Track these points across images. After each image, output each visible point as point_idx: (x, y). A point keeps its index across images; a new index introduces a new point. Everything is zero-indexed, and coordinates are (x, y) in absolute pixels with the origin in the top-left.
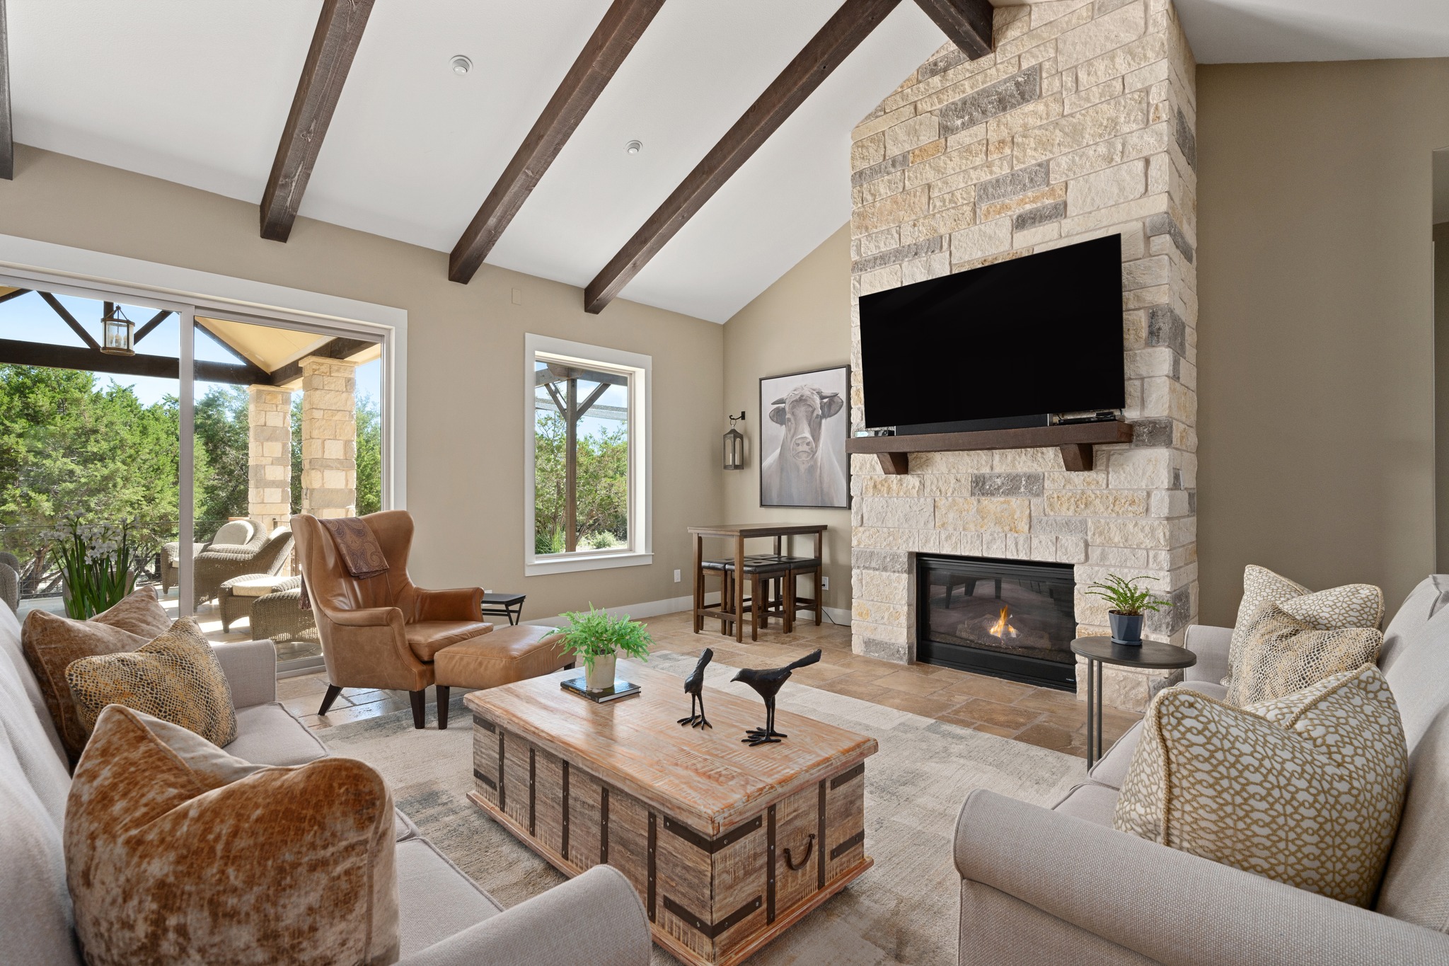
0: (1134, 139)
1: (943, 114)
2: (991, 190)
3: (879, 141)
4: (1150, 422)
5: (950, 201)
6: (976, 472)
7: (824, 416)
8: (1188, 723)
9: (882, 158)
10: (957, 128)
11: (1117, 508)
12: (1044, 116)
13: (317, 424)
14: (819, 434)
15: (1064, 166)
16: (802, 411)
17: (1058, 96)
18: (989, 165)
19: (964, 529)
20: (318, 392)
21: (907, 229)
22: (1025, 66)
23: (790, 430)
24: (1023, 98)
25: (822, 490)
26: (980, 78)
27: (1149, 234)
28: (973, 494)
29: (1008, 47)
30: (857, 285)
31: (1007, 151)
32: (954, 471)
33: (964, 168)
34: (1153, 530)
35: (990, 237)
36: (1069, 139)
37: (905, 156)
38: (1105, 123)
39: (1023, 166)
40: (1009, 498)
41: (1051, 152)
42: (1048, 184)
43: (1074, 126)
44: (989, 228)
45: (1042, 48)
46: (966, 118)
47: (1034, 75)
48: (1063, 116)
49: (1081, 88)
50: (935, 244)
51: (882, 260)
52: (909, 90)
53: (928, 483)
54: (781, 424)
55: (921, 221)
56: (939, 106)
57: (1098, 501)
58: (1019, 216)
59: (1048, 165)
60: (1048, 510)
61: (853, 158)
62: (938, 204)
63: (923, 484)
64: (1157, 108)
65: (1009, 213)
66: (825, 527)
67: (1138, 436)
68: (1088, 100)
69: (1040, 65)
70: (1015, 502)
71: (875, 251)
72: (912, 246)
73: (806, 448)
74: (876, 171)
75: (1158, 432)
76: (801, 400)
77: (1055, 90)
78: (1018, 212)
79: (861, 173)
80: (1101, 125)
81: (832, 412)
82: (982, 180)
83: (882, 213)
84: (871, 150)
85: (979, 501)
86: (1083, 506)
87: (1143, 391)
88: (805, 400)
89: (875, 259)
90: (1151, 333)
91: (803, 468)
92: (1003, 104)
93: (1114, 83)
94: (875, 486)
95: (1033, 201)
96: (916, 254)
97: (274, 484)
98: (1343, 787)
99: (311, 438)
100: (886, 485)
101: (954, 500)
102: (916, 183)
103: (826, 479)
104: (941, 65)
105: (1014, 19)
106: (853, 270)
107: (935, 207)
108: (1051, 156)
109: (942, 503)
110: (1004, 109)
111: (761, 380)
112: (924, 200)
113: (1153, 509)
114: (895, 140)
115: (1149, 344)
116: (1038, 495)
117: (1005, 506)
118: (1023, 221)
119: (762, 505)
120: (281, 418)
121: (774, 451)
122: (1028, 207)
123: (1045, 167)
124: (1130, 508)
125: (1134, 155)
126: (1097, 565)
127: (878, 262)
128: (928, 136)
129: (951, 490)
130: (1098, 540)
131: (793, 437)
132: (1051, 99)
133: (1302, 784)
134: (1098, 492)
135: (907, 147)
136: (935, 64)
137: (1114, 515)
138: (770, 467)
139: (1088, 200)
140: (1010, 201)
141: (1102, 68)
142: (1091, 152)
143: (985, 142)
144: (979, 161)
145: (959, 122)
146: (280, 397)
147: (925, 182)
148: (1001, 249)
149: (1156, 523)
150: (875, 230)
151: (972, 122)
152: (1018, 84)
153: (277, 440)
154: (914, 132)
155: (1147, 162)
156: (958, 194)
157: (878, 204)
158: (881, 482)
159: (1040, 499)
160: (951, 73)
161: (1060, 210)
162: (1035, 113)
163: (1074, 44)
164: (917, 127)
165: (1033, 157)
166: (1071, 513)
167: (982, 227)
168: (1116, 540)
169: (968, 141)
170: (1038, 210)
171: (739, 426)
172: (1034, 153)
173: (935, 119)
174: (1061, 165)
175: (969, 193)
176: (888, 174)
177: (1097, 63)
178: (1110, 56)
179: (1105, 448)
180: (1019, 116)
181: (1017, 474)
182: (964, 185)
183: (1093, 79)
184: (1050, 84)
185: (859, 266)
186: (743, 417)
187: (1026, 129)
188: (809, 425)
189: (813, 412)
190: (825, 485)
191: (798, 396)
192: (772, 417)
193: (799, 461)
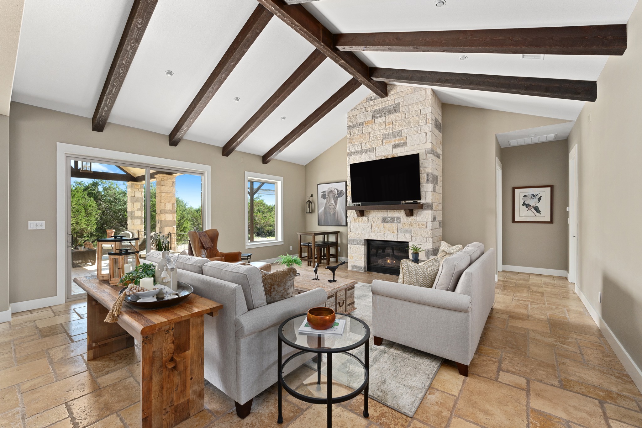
0: (423, 127)
1: (374, 112)
2: (387, 136)
3: (355, 117)
4: (427, 204)
5: (376, 138)
6: (383, 216)
7: (338, 197)
8: (405, 265)
9: (356, 123)
10: (377, 117)
11: (419, 227)
12: (401, 117)
13: (163, 198)
14: (337, 202)
15: (406, 132)
16: (331, 195)
17: (404, 112)
18: (386, 129)
19: (380, 232)
20: (163, 187)
21: (363, 145)
22: (396, 102)
23: (327, 201)
24: (395, 111)
25: (338, 220)
26: (384, 103)
27: (426, 153)
28: (382, 222)
29: (391, 96)
30: (349, 160)
31: (391, 126)
32: (377, 216)
33: (379, 129)
34: (428, 232)
35: (387, 149)
36: (407, 125)
37: (363, 123)
39: (395, 131)
40: (392, 224)
41: (402, 128)
42: (402, 137)
43: (408, 121)
44: (386, 147)
45: (400, 98)
46: (380, 114)
47: (398, 105)
48: (406, 118)
49: (410, 111)
50: (371, 150)
51: (356, 153)
52: (364, 104)
53: (370, 219)
54: (325, 199)
55: (368, 143)
56: (372, 110)
58: (394, 145)
59: (402, 131)
60: (402, 227)
61: (348, 121)
62: (372, 138)
63: (368, 219)
64: (428, 120)
65: (392, 143)
66: (339, 232)
67: (424, 207)
68: (412, 115)
69: (400, 103)
71: (354, 150)
72: (365, 150)
73: (333, 207)
74: (354, 126)
75: (429, 206)
77: (404, 111)
78: (394, 143)
79: (350, 126)
80: (415, 122)
81: (341, 196)
82: (384, 133)
83: (356, 139)
84: (353, 120)
85: (384, 224)
86: (411, 226)
87: (425, 196)
88: (332, 192)
89: (354, 152)
90: (427, 180)
91: (332, 213)
92: (390, 112)
93: (418, 111)
94: (355, 220)
95: (398, 141)
96: (366, 152)
97: (138, 218)
98: (427, 273)
99: (161, 203)
100: (358, 219)
101: (377, 224)
102: (366, 131)
103: (339, 217)
104: (373, 98)
105: (393, 89)
106: (348, 155)
107: (371, 139)
108: (403, 129)
109: (374, 225)
110: (390, 114)
111: (318, 185)
112: (368, 137)
113: (428, 227)
114: (360, 118)
115: (427, 183)
116: (399, 223)
117: (391, 226)
119: (318, 225)
120: (140, 194)
121: (322, 208)
122: (397, 142)
123: (401, 131)
124: (422, 227)
125: (423, 131)
126: (414, 242)
127: (355, 153)
128: (369, 118)
129: (376, 221)
130: (415, 235)
131: (328, 203)
132: (402, 113)
133: (421, 273)
134: (414, 222)
135: (364, 121)
136: (371, 97)
137: (418, 228)
138: (321, 213)
139: (412, 142)
140: (392, 140)
141: (415, 107)
142: (413, 129)
143: (385, 122)
144: (384, 127)
145: (378, 115)
146: (140, 186)
147: (368, 131)
148: (390, 154)
149: (429, 230)
150: (354, 144)
151: (382, 116)
152: (394, 107)
153: (139, 202)
154: (365, 116)
155: (426, 134)
156: (378, 136)
157: (355, 136)
158: (356, 219)
159: (400, 224)
160: (376, 101)
161: (405, 144)
162: (398, 116)
163: (408, 99)
164: (366, 115)
165: (398, 129)
166: (408, 228)
167: (384, 146)
168: (419, 235)
169: (380, 121)
170: (399, 143)
171: (311, 199)
172: (398, 127)
173: (372, 114)
174: (405, 132)
175: (381, 136)
176: (358, 128)
177: (414, 105)
178: (417, 103)
179: (416, 210)
180: (394, 116)
181: (394, 217)
182: (379, 134)
183: (413, 109)
184: (402, 109)
185: (350, 154)
186: (312, 196)
187: (396, 120)
188: (334, 199)
189: (335, 195)
190: (339, 219)
191: (330, 191)
192: (322, 197)
193: (330, 211)
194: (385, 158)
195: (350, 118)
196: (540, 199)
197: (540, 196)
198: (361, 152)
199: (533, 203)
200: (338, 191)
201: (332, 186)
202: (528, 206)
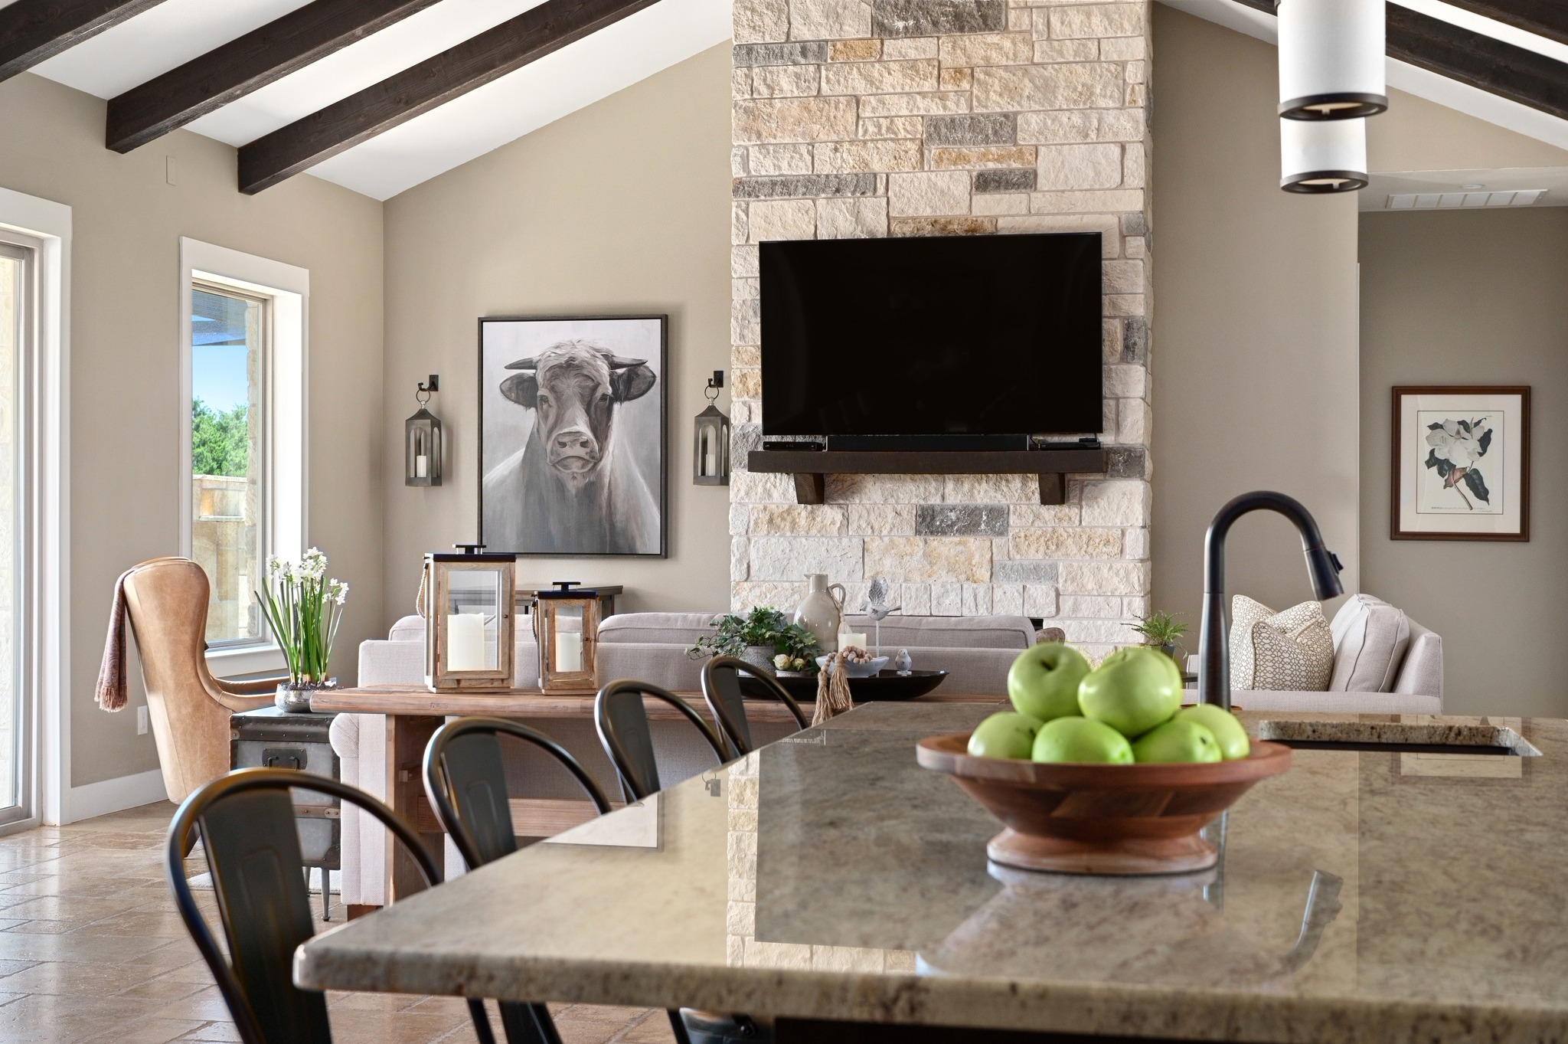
0: (1110, 118)
2: (944, 130)
3: (780, 11)
4: (1126, 450)
5: (888, 129)
6: (922, 502)
7: (617, 397)
8: (1263, 635)
9: (783, 39)
10: (898, 32)
11: (1090, 550)
12: (1011, 55)
14: (608, 427)
15: (1034, 126)
16: (571, 387)
17: (1027, 36)
18: (943, 97)
19: (906, 580)
21: (824, 152)
23: (546, 417)
24: (985, 22)
27: (1125, 233)
28: (918, 532)
30: (743, 216)
31: (966, 85)
32: (892, 501)
33: (907, 89)
34: (1127, 574)
35: (942, 192)
36: (1040, 95)
37: (822, 45)
38: (1080, 88)
39: (984, 111)
40: (965, 538)
41: (1019, 103)
42: (1015, 144)
43: (1046, 80)
44: (941, 180)
46: (911, 23)
48: (1033, 63)
49: (1053, 36)
50: (865, 184)
51: (784, 187)
53: (854, 517)
54: (528, 407)
55: (846, 145)
57: (1070, 541)
58: (980, 175)
59: (1016, 119)
60: (1013, 552)
61: (736, 23)
62: (871, 129)
63: (846, 518)
64: (1133, 90)
65: (967, 167)
66: (619, 590)
67: (1113, 465)
68: (1061, 53)
70: (972, 543)
71: (773, 172)
72: (832, 178)
73: (582, 453)
74: (774, 53)
75: (1132, 465)
76: (570, 366)
77: (1024, 28)
78: (979, 167)
79: (750, 49)
80: (1075, 89)
81: (634, 391)
82: (932, 113)
83: (784, 119)
84: (767, 20)
85: (926, 543)
86: (1054, 547)
87: (1117, 415)
88: (579, 367)
89: (774, 184)
90: (1127, 347)
92: (960, 21)
93: (1090, 44)
94: (771, 521)
95: (998, 160)
96: (838, 190)
100: (789, 519)
101: (892, 541)
102: (839, 90)
103: (621, 508)
106: (736, 191)
107: (866, 132)
108: (1019, 109)
109: (875, 545)
110: (962, 29)
111: (481, 321)
112: (851, 117)
113: (1127, 550)
114: (806, 18)
115: (1124, 360)
116: (1001, 534)
117: (960, 548)
118: (985, 181)
122: (991, 165)
123: (1011, 120)
124: (1104, 549)
125: (1109, 137)
126: (1069, 618)
127: (778, 189)
128: (856, 29)
129: (888, 527)
130: (1070, 588)
131: (551, 431)
132: (1019, 37)
134: (1070, 530)
135: (824, 35)
137: (1087, 557)
138: (502, 481)
139: (1062, 176)
140: (973, 151)
141: (1078, 22)
142: (1065, 120)
143: (936, 64)
144: (929, 85)
145: (900, 24)
147: (850, 92)
148: (957, 212)
149: (1131, 565)
150: (773, 141)
151: (917, 32)
152: (979, 4)
154: (834, 16)
155: (1123, 149)
156: (899, 122)
157: (777, 104)
158: (781, 516)
159: (1005, 540)
161: (1026, 181)
162: (1000, 48)
164: (840, 11)
165: (997, 104)
166: (1040, 555)
167: (933, 176)
168: (1090, 587)
169: (913, 54)
170: (1003, 172)
171: (429, 402)
172: (998, 99)
173: (867, 10)
174: (1031, 124)
175: (914, 126)
176: (795, 64)
177: (1072, 12)
178: (1086, 9)
179: (1078, 477)
180: (979, 45)
181: (976, 508)
182: (907, 113)
183: (1067, 31)
184: (1018, 18)
185: (746, 189)
186: (434, 384)
187: (988, 65)
188: (588, 411)
189: (595, 388)
190: (619, 517)
191: (563, 360)
192: (506, 393)
193: (565, 475)
194: (938, 233)
195: (753, 10)
196: (1485, 440)
197: (1486, 426)
198: (812, 186)
199: (1462, 455)
200: (614, 366)
201: (575, 338)
202: (1444, 467)
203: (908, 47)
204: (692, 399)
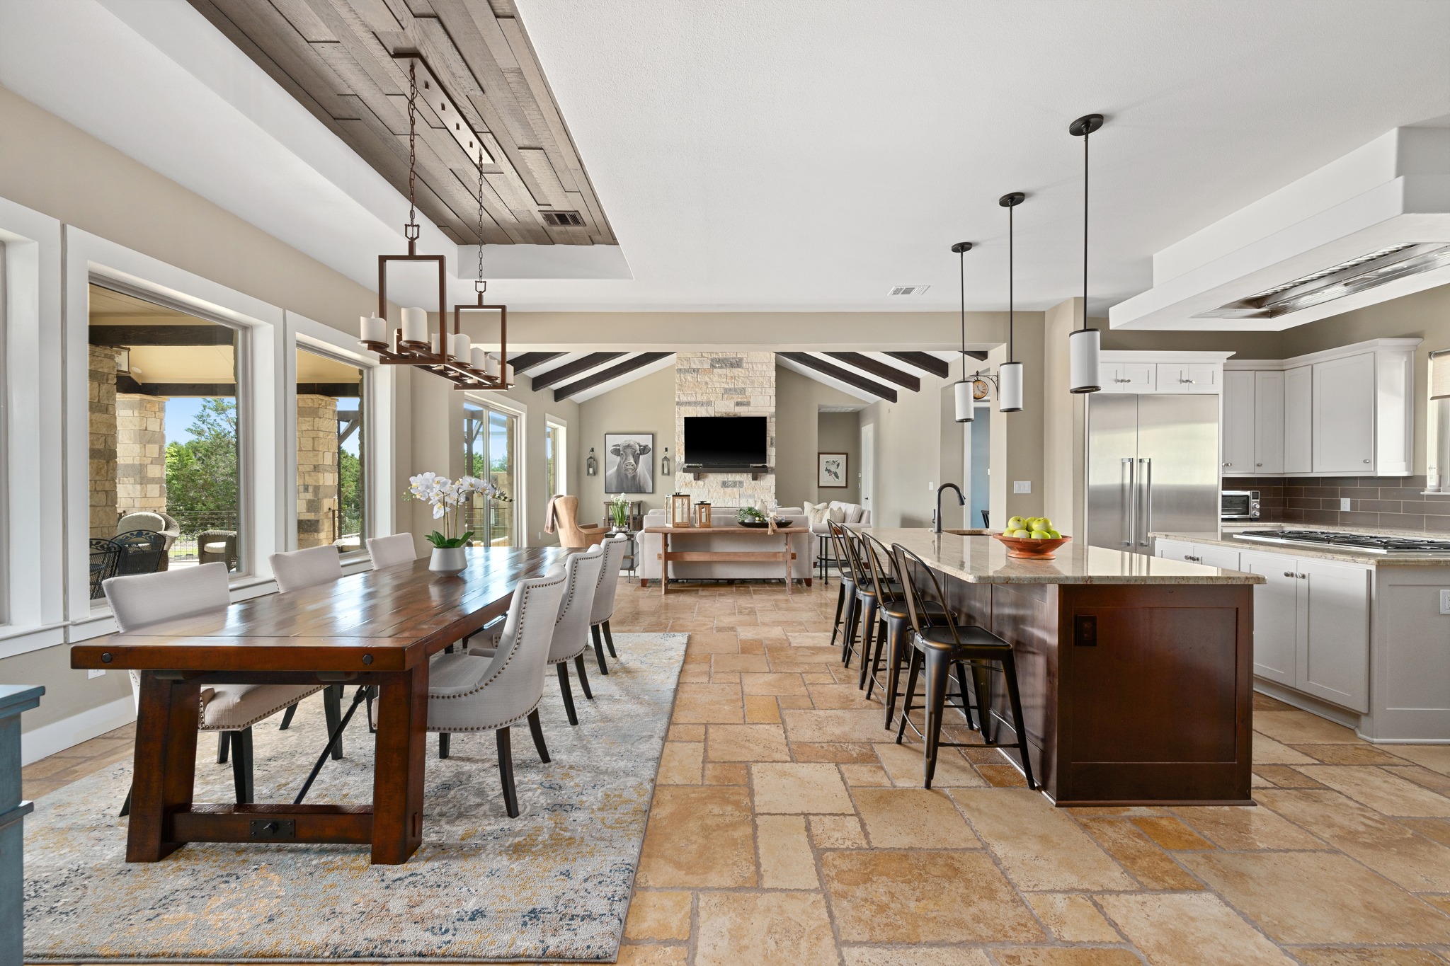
0: (767, 390)
1: (712, 360)
2: (728, 391)
3: (688, 361)
4: (771, 467)
5: (715, 390)
6: (723, 480)
7: (641, 454)
9: (689, 368)
10: (717, 368)
11: (763, 490)
12: (744, 374)
14: (638, 461)
16: (629, 451)
18: (728, 383)
21: (699, 395)
22: (738, 356)
23: (622, 458)
24: (738, 366)
26: (724, 354)
27: (771, 417)
28: (722, 486)
30: (679, 410)
31: (733, 380)
32: (716, 479)
33: (719, 381)
35: (728, 406)
36: (751, 383)
37: (698, 370)
38: (760, 382)
39: (738, 387)
40: (733, 488)
41: (746, 385)
42: (745, 395)
43: (752, 380)
44: (727, 403)
45: (743, 353)
46: (720, 365)
47: (741, 360)
48: (749, 376)
49: (754, 370)
50: (709, 403)
51: (689, 403)
54: (617, 455)
55: (704, 394)
56: (710, 357)
57: (758, 488)
58: (737, 402)
59: (745, 389)
60: (745, 491)
61: (677, 363)
62: (710, 390)
63: (706, 483)
64: (772, 383)
65: (734, 400)
66: (642, 501)
67: (768, 471)
68: (756, 374)
69: (743, 358)
70: (735, 489)
71: (686, 400)
72: (701, 402)
73: (632, 467)
74: (687, 371)
75: (772, 470)
76: (629, 446)
77: (747, 368)
78: (736, 400)
79: (680, 370)
81: (645, 452)
82: (725, 387)
83: (689, 387)
84: (685, 363)
85: (724, 488)
86: (755, 490)
87: (769, 459)
88: (631, 446)
89: (687, 403)
90: (772, 443)
91: (630, 476)
92: (732, 365)
93: (762, 372)
94: (686, 483)
95: (741, 398)
96: (702, 405)
97: (154, 481)
100: (690, 484)
101: (716, 489)
102: (702, 380)
103: (642, 481)
106: (677, 404)
108: (746, 387)
109: (711, 490)
110: (732, 368)
111: (605, 434)
112: (705, 387)
113: (771, 490)
114: (694, 363)
115: (771, 446)
116: (742, 487)
117: (732, 490)
118: (738, 404)
119: (606, 493)
122: (739, 400)
124: (766, 490)
125: (767, 394)
128: (707, 366)
129: (715, 485)
130: (759, 499)
131: (624, 462)
132: (746, 370)
134: (758, 486)
135: (699, 367)
137: (762, 492)
138: (610, 475)
139: (756, 403)
140: (735, 396)
142: (757, 389)
143: (726, 375)
144: (724, 380)
145: (717, 365)
147: (705, 381)
148: (731, 411)
149: (773, 492)
150: (686, 392)
151: (721, 367)
152: (736, 361)
154: (701, 363)
155: (770, 397)
156: (717, 389)
157: (687, 383)
158: (688, 483)
159: (742, 489)
161: (748, 404)
162: (741, 372)
163: (752, 356)
164: (703, 361)
165: (741, 385)
166: (751, 492)
167: (725, 402)
169: (720, 373)
170: (742, 402)
171: (592, 454)
173: (709, 362)
174: (749, 390)
175: (721, 390)
176: (692, 374)
177: (759, 365)
179: (760, 473)
180: (736, 371)
181: (736, 481)
182: (719, 386)
183: (757, 369)
184: (746, 365)
185: (679, 404)
186: (592, 450)
187: (739, 376)
188: (633, 457)
189: (635, 451)
190: (641, 484)
191: (627, 444)
192: (612, 453)
193: (628, 473)
194: (727, 416)
195: (681, 360)
196: (838, 465)
197: (838, 462)
198: (696, 403)
199: (833, 469)
200: (640, 446)
202: (829, 471)
203: (719, 371)
204: (660, 454)
